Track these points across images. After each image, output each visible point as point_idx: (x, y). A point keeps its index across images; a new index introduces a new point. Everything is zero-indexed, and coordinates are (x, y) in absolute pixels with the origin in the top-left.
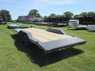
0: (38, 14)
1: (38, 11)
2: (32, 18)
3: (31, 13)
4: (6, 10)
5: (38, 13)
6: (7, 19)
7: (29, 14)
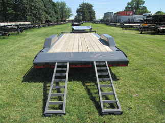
0: (144, 8)
1: (144, 2)
2: (127, 15)
3: (129, 6)
4: (89, 3)
5: (144, 5)
6: (89, 18)
7: (126, 8)
